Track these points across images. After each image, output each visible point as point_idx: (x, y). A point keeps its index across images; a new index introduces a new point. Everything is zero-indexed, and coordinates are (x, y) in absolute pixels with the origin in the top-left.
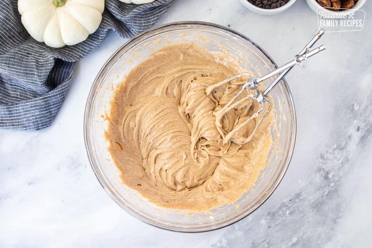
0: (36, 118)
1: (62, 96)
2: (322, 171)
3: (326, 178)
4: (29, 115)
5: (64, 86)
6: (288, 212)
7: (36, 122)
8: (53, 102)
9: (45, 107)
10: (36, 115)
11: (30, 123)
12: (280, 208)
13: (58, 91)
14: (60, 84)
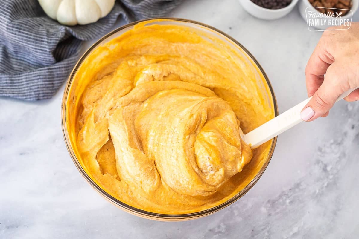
0: (38, 88)
1: (67, 70)
2: (320, 164)
3: (325, 170)
4: (31, 85)
5: (71, 60)
6: (288, 201)
7: (38, 91)
8: (57, 74)
9: (49, 78)
10: (38, 85)
11: (31, 92)
12: (280, 197)
13: (64, 64)
14: (66, 58)
